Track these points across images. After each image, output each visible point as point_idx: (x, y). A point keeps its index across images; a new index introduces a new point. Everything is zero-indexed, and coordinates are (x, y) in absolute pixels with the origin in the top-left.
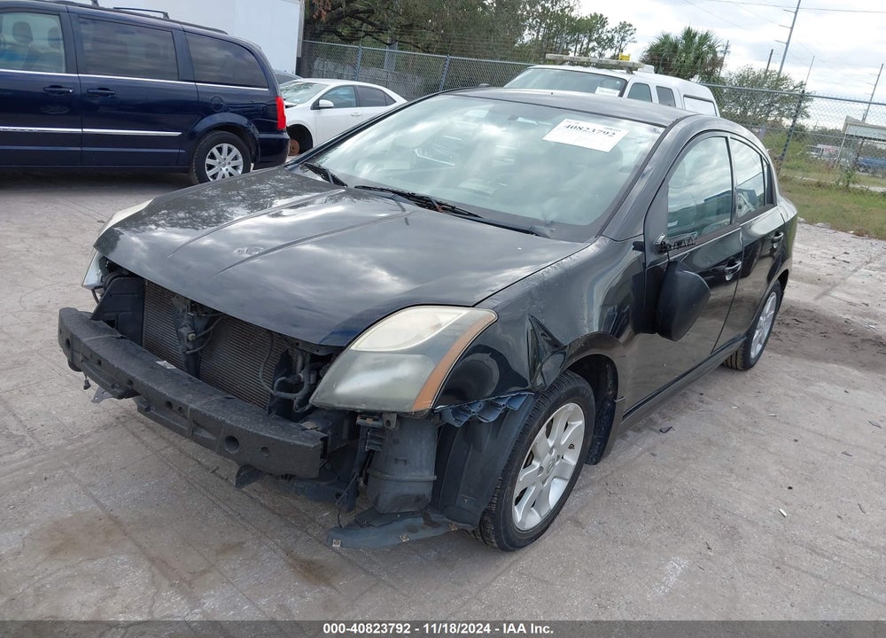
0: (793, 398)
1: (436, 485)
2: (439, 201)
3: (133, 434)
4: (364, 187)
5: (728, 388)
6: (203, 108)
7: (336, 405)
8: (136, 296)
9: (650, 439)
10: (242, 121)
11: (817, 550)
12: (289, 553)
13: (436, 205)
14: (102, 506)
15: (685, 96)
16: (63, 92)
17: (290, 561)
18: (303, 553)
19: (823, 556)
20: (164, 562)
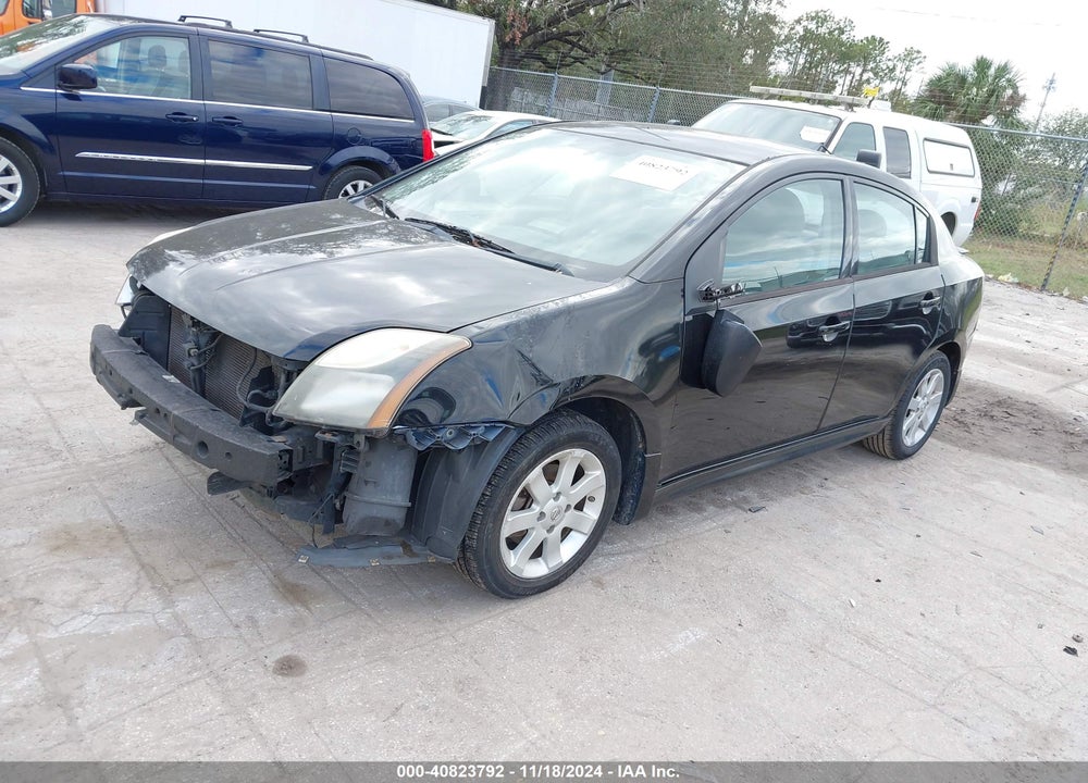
0: (945, 493)
1: (410, 511)
2: (477, 234)
3: (167, 459)
4: (413, 220)
5: (866, 476)
6: (341, 142)
7: (296, 418)
8: (162, 315)
9: (733, 517)
10: (384, 157)
11: (873, 642)
12: (277, 574)
13: (474, 239)
14: (114, 517)
15: (926, 139)
16: (185, 120)
17: (276, 582)
18: (290, 577)
19: (876, 648)
20: (154, 568)
